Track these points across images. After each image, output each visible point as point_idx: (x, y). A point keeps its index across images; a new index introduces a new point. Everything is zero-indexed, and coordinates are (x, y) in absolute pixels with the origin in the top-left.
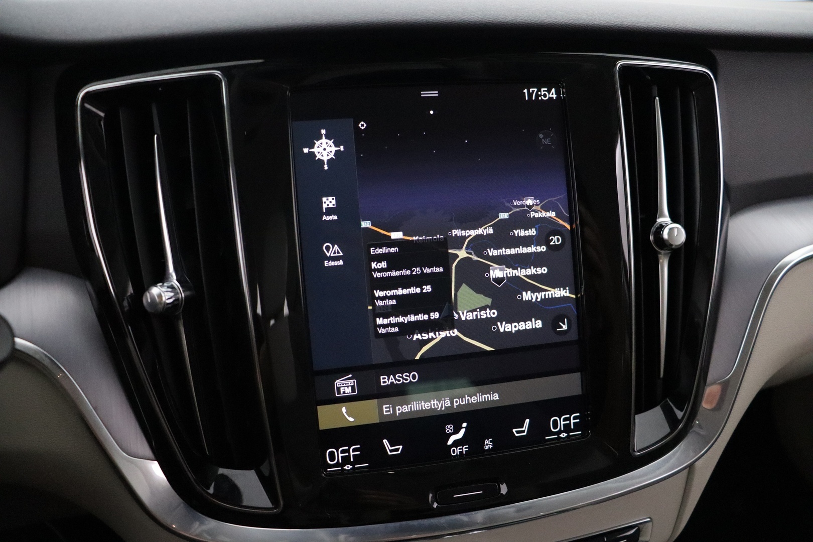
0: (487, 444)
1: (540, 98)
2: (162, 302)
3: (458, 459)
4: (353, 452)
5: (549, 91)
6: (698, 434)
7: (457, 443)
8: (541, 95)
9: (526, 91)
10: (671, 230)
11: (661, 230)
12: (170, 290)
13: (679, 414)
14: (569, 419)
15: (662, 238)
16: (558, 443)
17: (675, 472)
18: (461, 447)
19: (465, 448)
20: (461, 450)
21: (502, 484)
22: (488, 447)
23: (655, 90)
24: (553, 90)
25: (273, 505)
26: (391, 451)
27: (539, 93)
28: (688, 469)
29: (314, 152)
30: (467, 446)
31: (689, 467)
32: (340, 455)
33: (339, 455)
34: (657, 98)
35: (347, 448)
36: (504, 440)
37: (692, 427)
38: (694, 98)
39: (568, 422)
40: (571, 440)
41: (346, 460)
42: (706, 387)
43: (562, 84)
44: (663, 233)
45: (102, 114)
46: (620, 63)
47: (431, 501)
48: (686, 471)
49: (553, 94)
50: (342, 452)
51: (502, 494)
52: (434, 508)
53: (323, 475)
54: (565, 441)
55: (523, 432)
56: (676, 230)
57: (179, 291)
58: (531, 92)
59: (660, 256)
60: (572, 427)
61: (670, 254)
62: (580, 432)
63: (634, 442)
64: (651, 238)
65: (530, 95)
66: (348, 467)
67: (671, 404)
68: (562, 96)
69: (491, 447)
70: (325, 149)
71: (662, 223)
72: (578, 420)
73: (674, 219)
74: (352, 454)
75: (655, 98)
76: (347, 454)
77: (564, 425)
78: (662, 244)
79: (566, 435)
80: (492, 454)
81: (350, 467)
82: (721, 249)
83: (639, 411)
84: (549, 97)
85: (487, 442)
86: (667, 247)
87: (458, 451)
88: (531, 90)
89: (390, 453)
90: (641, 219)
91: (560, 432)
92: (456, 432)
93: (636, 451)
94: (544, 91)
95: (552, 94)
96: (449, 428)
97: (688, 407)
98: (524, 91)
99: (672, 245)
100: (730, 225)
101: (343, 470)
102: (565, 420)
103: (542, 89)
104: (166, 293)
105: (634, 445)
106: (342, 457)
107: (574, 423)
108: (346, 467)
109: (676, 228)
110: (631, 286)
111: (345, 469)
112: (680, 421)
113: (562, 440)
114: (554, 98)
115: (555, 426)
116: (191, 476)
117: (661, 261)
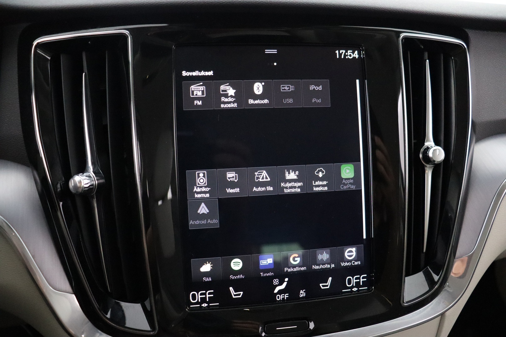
0: (301, 294)
1: (347, 57)
2: (81, 186)
3: (281, 303)
4: (208, 295)
5: (353, 53)
6: (448, 291)
7: (280, 292)
8: (347, 55)
10: (435, 151)
12: (88, 178)
13: (436, 278)
14: (359, 278)
15: (428, 156)
16: (351, 295)
17: (431, 318)
18: (284, 295)
19: (286, 296)
20: (284, 297)
21: (311, 322)
22: (302, 296)
23: (426, 55)
24: (356, 52)
25: (151, 329)
26: (235, 295)
28: (441, 316)
30: (288, 294)
32: (200, 296)
34: (428, 61)
35: (205, 292)
36: (314, 291)
37: (444, 287)
38: (452, 61)
39: (359, 280)
40: (361, 293)
41: (203, 300)
42: (455, 260)
43: (362, 48)
44: (429, 152)
45: (49, 58)
46: (402, 35)
47: (261, 331)
48: (439, 317)
50: (201, 294)
51: (310, 329)
52: (262, 336)
53: (187, 310)
54: (357, 294)
55: (327, 286)
56: (438, 151)
57: (94, 180)
58: (340, 53)
59: (426, 168)
60: (361, 284)
61: (433, 168)
62: (367, 288)
63: (404, 296)
64: (421, 156)
65: (340, 55)
66: (205, 305)
67: (430, 270)
68: (362, 56)
69: (304, 295)
71: (428, 146)
72: (365, 280)
73: (437, 143)
75: (426, 60)
76: (204, 296)
77: (355, 282)
78: (428, 160)
79: (357, 289)
80: (305, 301)
81: (206, 305)
82: (468, 165)
83: (408, 275)
84: (353, 57)
85: (301, 292)
86: (432, 162)
87: (282, 297)
88: (341, 51)
89: (234, 297)
90: (414, 143)
91: (353, 287)
92: (280, 284)
93: (405, 302)
94: (350, 52)
95: (356, 55)
96: (276, 282)
97: (442, 273)
98: (336, 52)
99: (434, 161)
100: (475, 149)
101: (201, 307)
102: (356, 279)
103: (349, 51)
104: (84, 180)
105: (404, 298)
106: (200, 298)
107: (362, 281)
109: (438, 149)
110: (406, 188)
111: (203, 306)
112: (436, 283)
113: (353, 293)
114: (357, 58)
115: (349, 283)
116: (96, 305)
117: (427, 171)
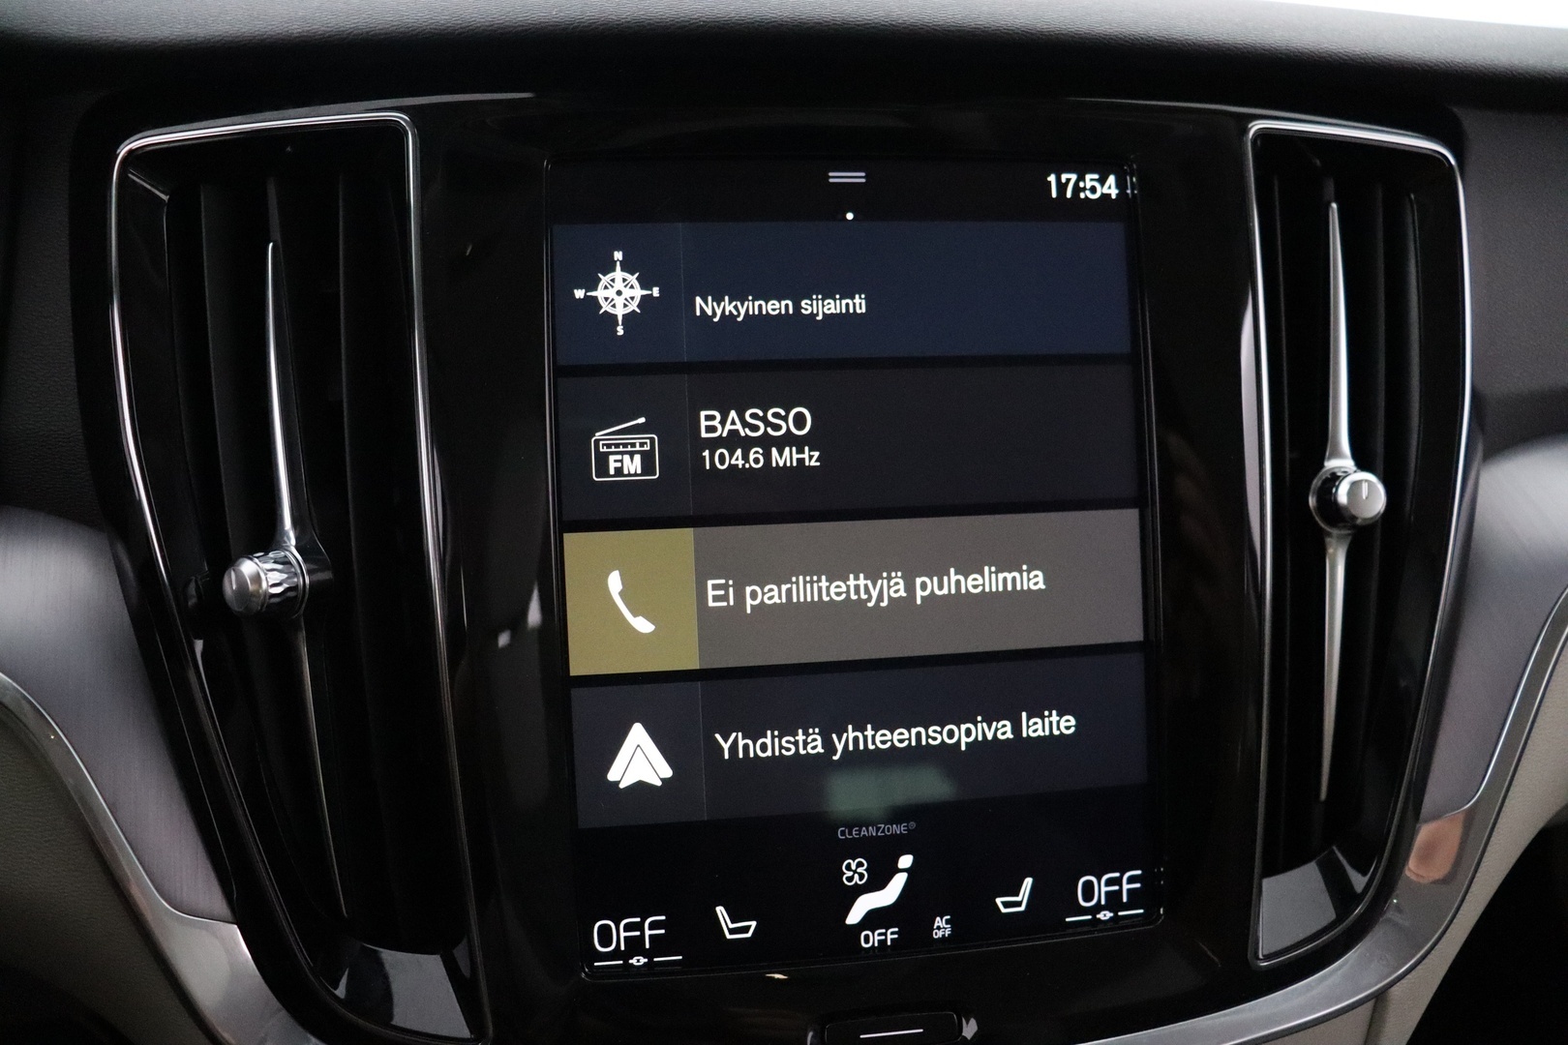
0: (939, 928)
1: (1082, 195)
2: (259, 592)
3: (875, 956)
4: (650, 929)
5: (1102, 181)
6: (1396, 924)
7: (874, 919)
8: (1084, 189)
9: (1052, 178)
10: (1355, 485)
11: (1334, 486)
12: (280, 567)
13: (1358, 881)
14: (1118, 881)
15: (1336, 503)
16: (1092, 932)
17: (1343, 1008)
18: (884, 931)
19: (892, 933)
20: (883, 937)
21: (967, 1019)
22: (940, 934)
23: (1330, 188)
24: (1111, 180)
25: (471, 1032)
26: (732, 931)
27: (1082, 185)
28: (1373, 1001)
29: (596, 297)
30: (896, 929)
31: (1376, 997)
32: (623, 934)
33: (621, 935)
34: (1334, 205)
35: (638, 920)
36: (977, 921)
37: (1382, 913)
38: (1412, 207)
39: (1116, 888)
40: (1122, 928)
41: (635, 946)
42: (1418, 826)
43: (1130, 167)
44: (1337, 491)
45: (165, 198)
46: (1256, 126)
48: (1370, 1005)
49: (1111, 188)
50: (628, 928)
51: (965, 1038)
53: (583, 976)
54: (1109, 930)
55: (1019, 904)
56: (1365, 487)
57: (299, 571)
58: (1063, 182)
59: (1328, 540)
60: (1125, 900)
61: (1350, 538)
62: (1142, 911)
63: (1257, 939)
64: (1312, 501)
65: (1062, 187)
66: (637, 961)
67: (1341, 858)
68: (1129, 191)
69: (947, 933)
70: (619, 293)
71: (1336, 470)
72: (1138, 885)
73: (1363, 462)
74: (648, 933)
75: (1328, 206)
76: (638, 933)
77: (1107, 893)
78: (1335, 514)
79: (1112, 915)
80: (949, 950)
81: (643, 960)
82: (1462, 529)
83: (1271, 870)
84: (1102, 195)
85: (939, 922)
86: (1346, 521)
87: (877, 938)
88: (1064, 177)
89: (729, 936)
90: (1291, 460)
91: (1098, 908)
92: (877, 883)
93: (1261, 957)
94: (1092, 180)
96: (855, 871)
97: (1377, 868)
98: (1049, 179)
99: (1355, 518)
100: (1482, 481)
101: (627, 966)
102: (1109, 882)
103: (1088, 177)
104: (270, 573)
105: (1258, 943)
106: (625, 937)
107: (1129, 890)
108: (633, 961)
109: (1366, 481)
110: (1265, 598)
111: (632, 964)
112: (1357, 898)
113: (1101, 926)
114: (1114, 197)
115: (1088, 896)
116: (303, 959)
117: (1331, 551)
